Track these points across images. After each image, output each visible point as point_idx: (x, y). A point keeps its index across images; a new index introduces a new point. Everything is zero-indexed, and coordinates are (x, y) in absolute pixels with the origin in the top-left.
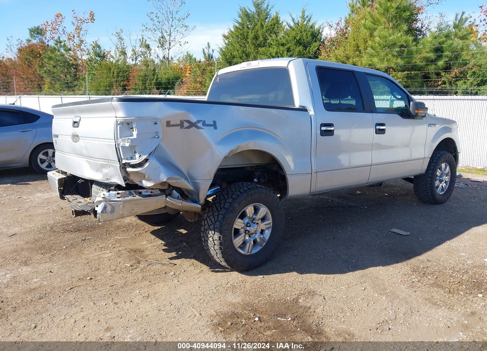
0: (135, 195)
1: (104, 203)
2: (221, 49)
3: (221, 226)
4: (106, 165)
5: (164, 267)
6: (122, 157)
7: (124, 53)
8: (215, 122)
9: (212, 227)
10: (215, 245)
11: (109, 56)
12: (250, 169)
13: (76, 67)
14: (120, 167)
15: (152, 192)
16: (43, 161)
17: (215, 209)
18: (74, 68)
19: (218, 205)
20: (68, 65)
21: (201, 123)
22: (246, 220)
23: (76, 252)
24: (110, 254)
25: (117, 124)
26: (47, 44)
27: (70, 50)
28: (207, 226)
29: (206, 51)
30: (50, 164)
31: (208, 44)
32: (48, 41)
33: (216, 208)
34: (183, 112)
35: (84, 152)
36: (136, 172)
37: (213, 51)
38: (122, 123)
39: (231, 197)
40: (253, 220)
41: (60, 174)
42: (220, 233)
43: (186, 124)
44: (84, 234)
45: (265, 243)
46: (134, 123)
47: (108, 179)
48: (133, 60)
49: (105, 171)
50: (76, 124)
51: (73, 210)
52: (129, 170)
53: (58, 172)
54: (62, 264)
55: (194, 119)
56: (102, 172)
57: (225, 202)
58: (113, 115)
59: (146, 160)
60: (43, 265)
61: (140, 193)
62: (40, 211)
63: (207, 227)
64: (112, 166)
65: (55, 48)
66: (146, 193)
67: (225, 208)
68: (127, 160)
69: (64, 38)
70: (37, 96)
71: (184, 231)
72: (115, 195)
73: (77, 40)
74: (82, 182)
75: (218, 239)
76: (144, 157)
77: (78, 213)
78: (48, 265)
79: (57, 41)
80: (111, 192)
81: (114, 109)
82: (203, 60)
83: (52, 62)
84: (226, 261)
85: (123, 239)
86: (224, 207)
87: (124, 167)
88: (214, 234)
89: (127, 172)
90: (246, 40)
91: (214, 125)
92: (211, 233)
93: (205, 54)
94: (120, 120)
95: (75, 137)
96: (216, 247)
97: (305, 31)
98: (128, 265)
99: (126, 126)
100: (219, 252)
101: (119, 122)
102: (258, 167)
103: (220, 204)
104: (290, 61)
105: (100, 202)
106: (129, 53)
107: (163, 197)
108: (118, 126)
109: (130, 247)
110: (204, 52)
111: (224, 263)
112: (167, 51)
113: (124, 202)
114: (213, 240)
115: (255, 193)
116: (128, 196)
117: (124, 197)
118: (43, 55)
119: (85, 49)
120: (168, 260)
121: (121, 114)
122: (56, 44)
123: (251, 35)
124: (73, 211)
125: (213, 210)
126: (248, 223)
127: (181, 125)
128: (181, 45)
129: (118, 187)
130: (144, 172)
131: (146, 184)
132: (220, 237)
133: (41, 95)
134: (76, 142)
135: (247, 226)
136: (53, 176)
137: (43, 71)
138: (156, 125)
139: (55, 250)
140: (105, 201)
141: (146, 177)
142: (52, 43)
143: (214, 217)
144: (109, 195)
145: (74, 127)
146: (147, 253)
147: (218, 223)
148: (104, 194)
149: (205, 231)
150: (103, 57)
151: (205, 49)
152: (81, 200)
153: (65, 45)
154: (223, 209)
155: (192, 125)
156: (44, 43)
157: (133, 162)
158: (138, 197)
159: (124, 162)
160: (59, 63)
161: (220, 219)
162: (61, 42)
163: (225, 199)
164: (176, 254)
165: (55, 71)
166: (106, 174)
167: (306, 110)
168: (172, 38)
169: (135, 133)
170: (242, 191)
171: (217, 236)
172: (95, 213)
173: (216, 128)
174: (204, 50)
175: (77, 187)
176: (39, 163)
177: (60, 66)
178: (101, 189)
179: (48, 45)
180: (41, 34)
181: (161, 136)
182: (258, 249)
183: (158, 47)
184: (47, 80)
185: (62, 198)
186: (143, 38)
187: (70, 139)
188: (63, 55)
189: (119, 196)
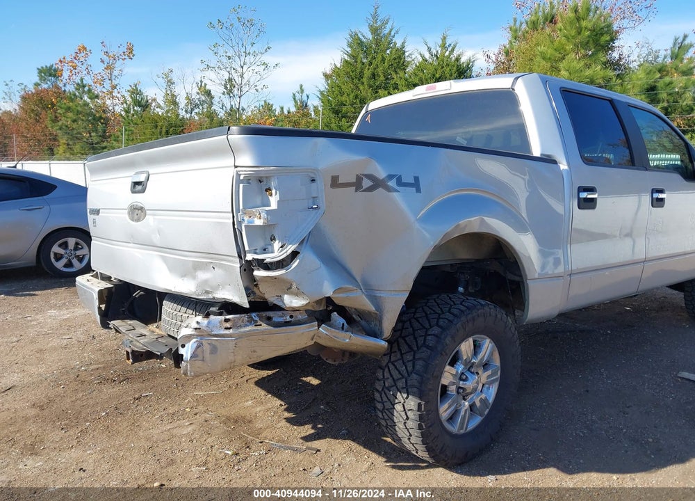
0: (261, 323)
1: (198, 339)
2: (322, 93)
3: (421, 383)
4: (206, 264)
5: (299, 457)
6: (247, 248)
7: (175, 103)
8: (416, 179)
9: (401, 384)
10: (408, 418)
11: (154, 104)
12: (448, 269)
13: (106, 122)
14: (240, 268)
15: (291, 317)
16: (58, 257)
17: (404, 348)
18: (102, 124)
19: (410, 339)
20: (94, 119)
21: (395, 179)
22: (460, 368)
23: (125, 424)
24: (190, 428)
25: (239, 181)
26: (63, 89)
27: (97, 97)
28: (390, 380)
29: (298, 96)
30: (70, 261)
31: (301, 86)
32: (65, 85)
33: (406, 347)
34: (364, 158)
35: (156, 239)
36: (275, 278)
37: (308, 97)
38: (248, 180)
39: (437, 324)
40: (470, 367)
41: (99, 281)
42: (420, 395)
43: (366, 183)
44: (138, 385)
45: (487, 410)
46: (272, 179)
47: (207, 292)
48: (186, 111)
49: (203, 275)
50: (138, 186)
51: (129, 351)
52: (259, 273)
53: (96, 276)
54: (103, 450)
55: (381, 173)
56: (194, 278)
57: (427, 335)
58: (230, 161)
59: (294, 254)
60: (66, 454)
61: (269, 319)
62: (55, 342)
63: (389, 383)
64: (221, 266)
65: (75, 95)
66: (281, 320)
67: (428, 347)
68: (256, 253)
69: (88, 80)
70: (48, 162)
71: (315, 382)
72: (220, 322)
73: (107, 84)
74: (141, 295)
75: (415, 408)
76: (290, 248)
77: (138, 356)
78: (75, 453)
79: (78, 84)
80: (212, 317)
81: (233, 150)
82: (293, 109)
83: (70, 114)
84: (429, 450)
85: (209, 395)
86: (424, 345)
87: (248, 268)
88: (407, 398)
89: (253, 279)
90: (359, 80)
91: (416, 184)
92: (400, 397)
93: (296, 102)
94: (244, 173)
95: (137, 212)
96: (410, 424)
97: (447, 65)
98: (230, 453)
99: (255, 185)
100: (416, 433)
101: (242, 177)
102: (463, 266)
103: (415, 338)
104: (517, 78)
105: (189, 337)
106: (182, 102)
107: (313, 326)
108: (241, 185)
109: (224, 412)
110: (294, 99)
111: (422, 454)
112: (238, 100)
113: (240, 337)
114: (406, 409)
115: (478, 316)
116: (246, 326)
117: (238, 327)
118: (58, 104)
119: (119, 96)
120: (301, 441)
121: (246, 160)
122: (77, 89)
123: (367, 73)
124: (128, 353)
125: (400, 350)
126: (463, 374)
127: (357, 185)
128: (257, 90)
129: (228, 307)
130: (289, 278)
131: (291, 301)
132: (419, 405)
133: (53, 160)
134: (138, 220)
135: (461, 379)
136: (88, 284)
137: (58, 128)
138: (314, 185)
139: (87, 421)
140: (198, 336)
141: (294, 287)
142: (70, 88)
143: (404, 363)
144: (209, 323)
145: (133, 192)
146: (258, 425)
147: (414, 376)
148: (198, 322)
149: (386, 391)
150: (145, 106)
151: (297, 94)
152: (144, 331)
153: (90, 91)
154: (425, 349)
155: (377, 184)
156: (58, 88)
157: (269, 258)
158: (264, 326)
159: (249, 257)
160: (80, 116)
161: (418, 367)
162: (84, 86)
163: (424, 328)
164: (312, 428)
165: (75, 126)
166: (206, 282)
167: (555, 162)
168: (245, 81)
169: (274, 201)
170: (456, 311)
171: (412, 403)
172: (178, 359)
173: (418, 190)
174: (294, 95)
175: (132, 303)
176: (53, 260)
177: (82, 120)
178: (184, 309)
179: (65, 91)
180: (55, 76)
181: (323, 207)
182: (477, 420)
183: (224, 93)
184: (63, 140)
185: (105, 325)
186: (201, 81)
187: (125, 215)
188: (86, 104)
189: (228, 325)
